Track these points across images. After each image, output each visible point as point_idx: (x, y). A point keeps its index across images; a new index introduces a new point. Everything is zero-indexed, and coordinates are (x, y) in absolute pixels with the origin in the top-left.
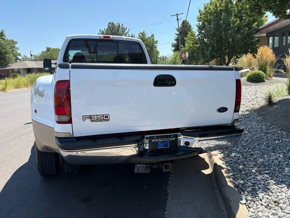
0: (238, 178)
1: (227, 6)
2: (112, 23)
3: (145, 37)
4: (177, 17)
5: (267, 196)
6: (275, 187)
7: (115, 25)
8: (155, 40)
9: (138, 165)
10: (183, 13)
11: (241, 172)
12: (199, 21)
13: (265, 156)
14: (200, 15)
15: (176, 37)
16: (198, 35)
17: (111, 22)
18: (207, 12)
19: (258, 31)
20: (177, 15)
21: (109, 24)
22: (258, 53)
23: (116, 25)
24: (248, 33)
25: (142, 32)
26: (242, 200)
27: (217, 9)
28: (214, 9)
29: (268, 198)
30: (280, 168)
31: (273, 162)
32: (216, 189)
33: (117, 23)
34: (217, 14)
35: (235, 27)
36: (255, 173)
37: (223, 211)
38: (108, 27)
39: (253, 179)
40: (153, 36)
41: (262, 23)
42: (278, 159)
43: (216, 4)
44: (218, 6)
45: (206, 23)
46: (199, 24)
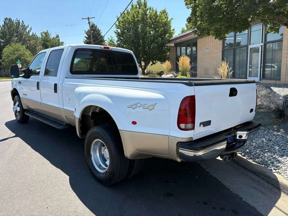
0: (253, 158)
1: (143, 18)
2: (10, 20)
3: (49, 38)
4: (89, 20)
5: (283, 165)
6: (281, 159)
7: (13, 22)
8: (60, 41)
9: (225, 157)
10: (94, 18)
11: (251, 154)
12: (118, 28)
13: (254, 141)
14: (119, 23)
15: (85, 40)
16: (117, 40)
17: (8, 18)
18: (125, 21)
19: (170, 41)
20: (88, 18)
21: (5, 20)
22: (180, 61)
23: (15, 21)
24: (161, 43)
25: (45, 31)
26: (272, 170)
27: (135, 19)
28: (132, 19)
29: (284, 166)
30: (271, 147)
31: (263, 144)
32: (240, 169)
33: (16, 20)
34: (135, 23)
35: (152, 36)
36: (260, 153)
37: (259, 181)
38: (5, 23)
39: (264, 157)
40: (58, 36)
41: (172, 35)
42: (264, 142)
43: (133, 15)
44: (136, 17)
45: (125, 30)
46: (117, 31)
